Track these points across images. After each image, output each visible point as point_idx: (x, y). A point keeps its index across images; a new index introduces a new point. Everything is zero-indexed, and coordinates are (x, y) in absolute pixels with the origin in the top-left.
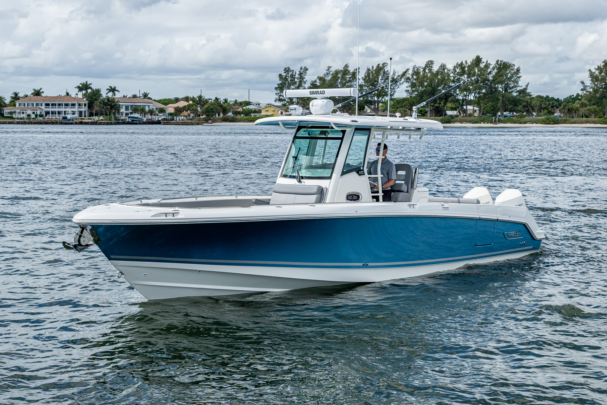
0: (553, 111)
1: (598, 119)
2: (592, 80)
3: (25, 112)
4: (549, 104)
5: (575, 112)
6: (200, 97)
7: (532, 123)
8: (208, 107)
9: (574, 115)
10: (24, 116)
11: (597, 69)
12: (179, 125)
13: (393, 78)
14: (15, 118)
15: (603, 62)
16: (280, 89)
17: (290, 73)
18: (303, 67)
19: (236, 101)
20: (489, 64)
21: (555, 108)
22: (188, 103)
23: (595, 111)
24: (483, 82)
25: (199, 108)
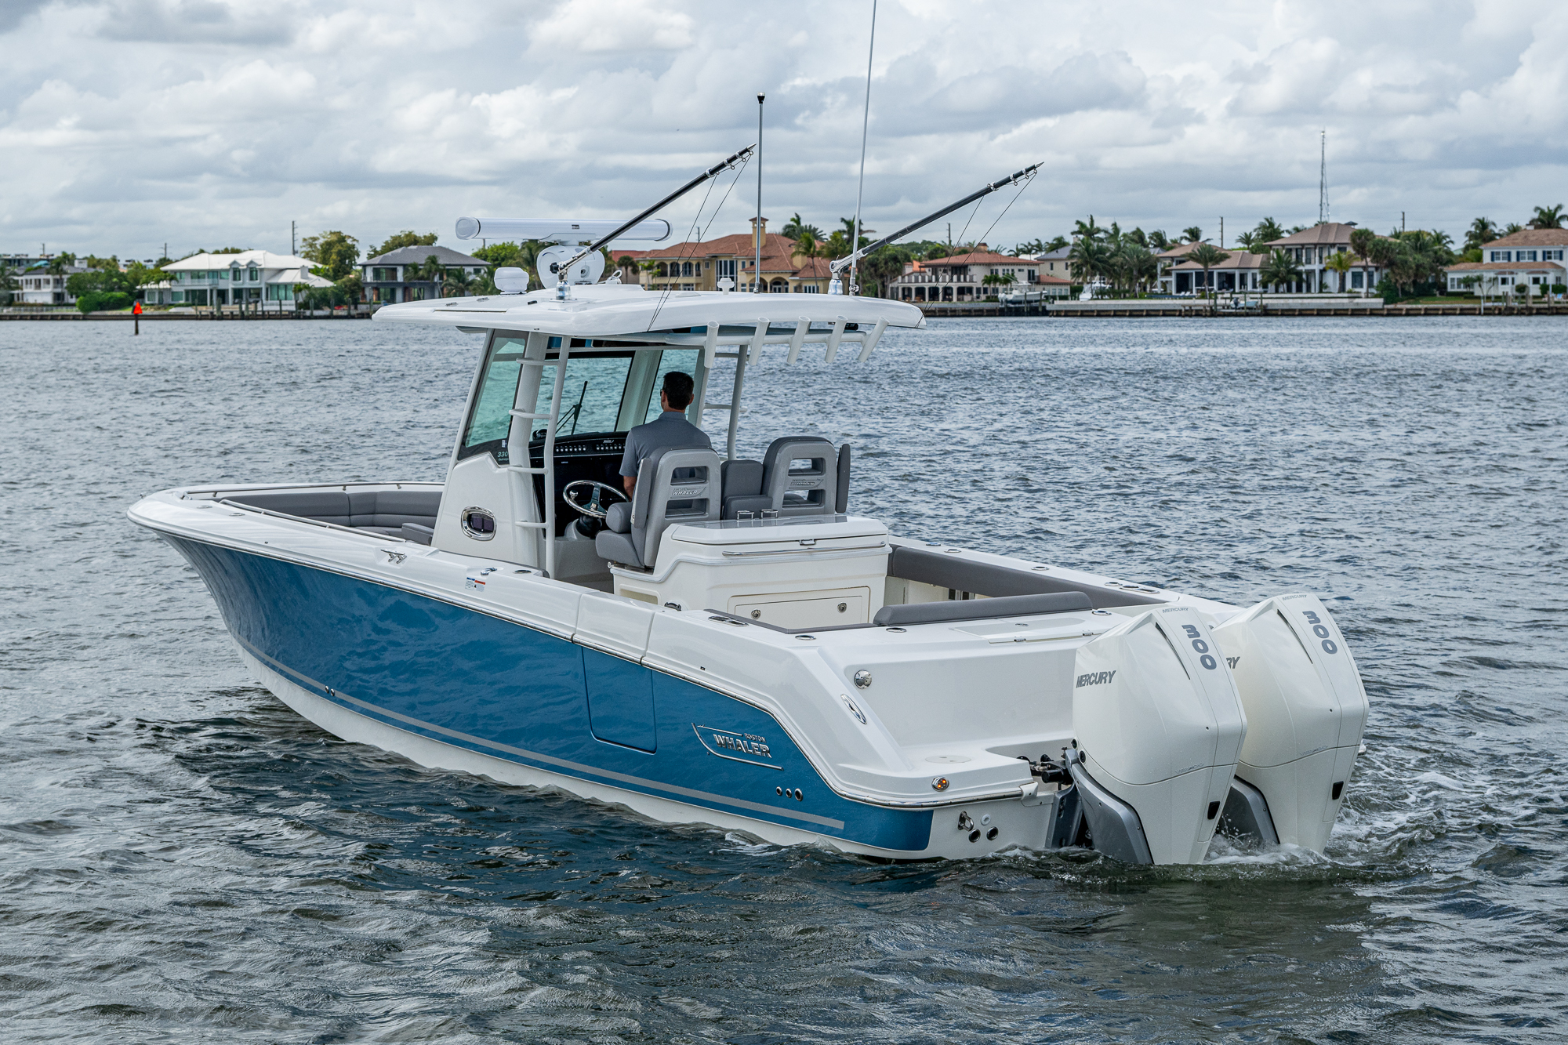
3: (1510, 277)
10: (1508, 289)
14: (1479, 298)
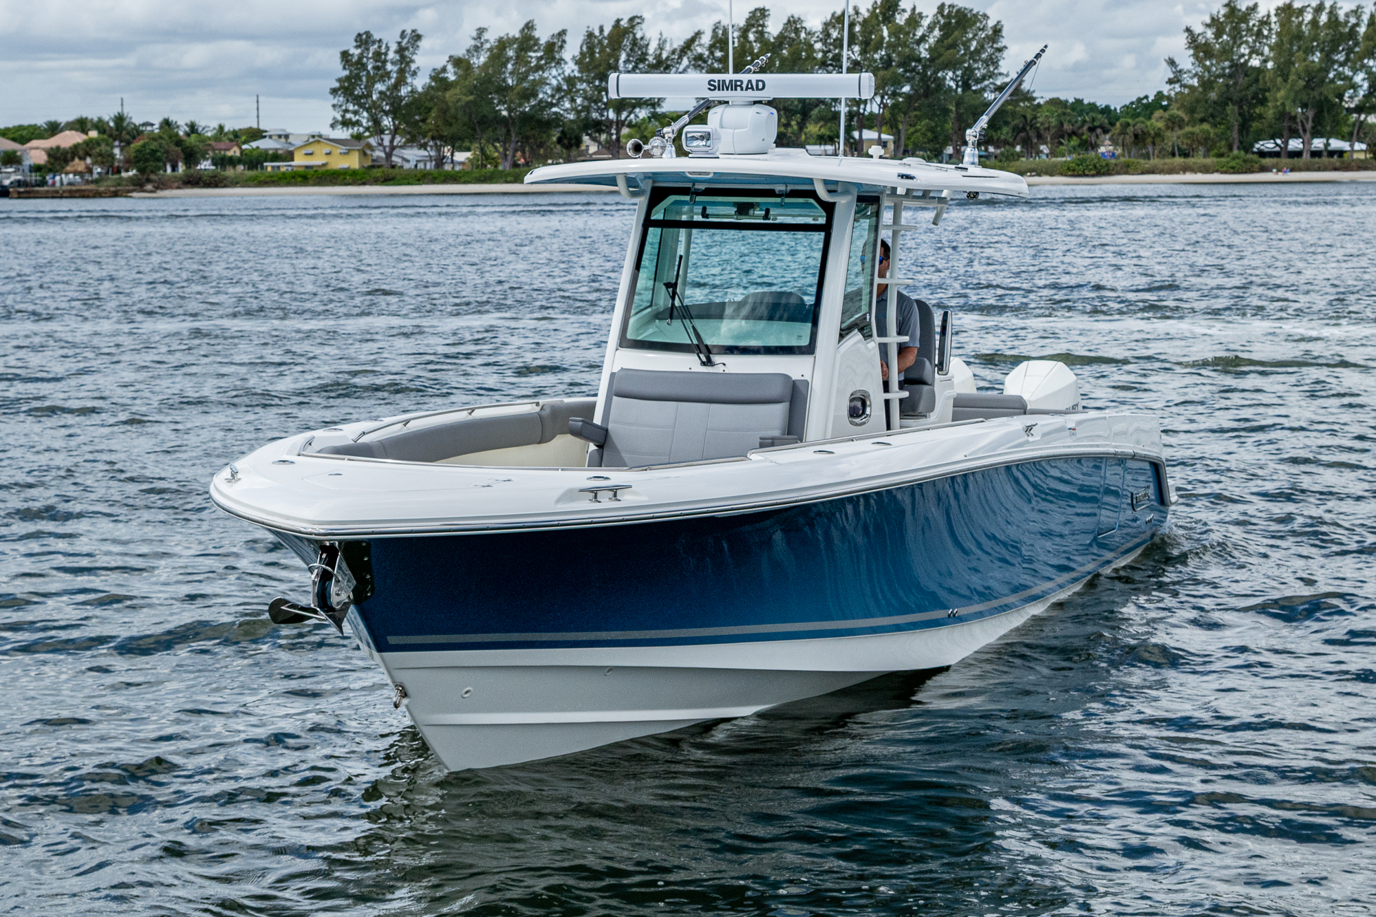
0: (1093, 139)
1: (1215, 160)
2: (1195, 56)
4: (1084, 121)
5: (1154, 143)
6: (120, 119)
7: (1039, 175)
8: (144, 146)
9: (1150, 149)
11: (1208, 26)
12: (62, 197)
13: (658, 57)
15: (1226, 5)
16: (345, 94)
17: (373, 48)
18: (409, 32)
19: (221, 128)
20: (920, 14)
21: (1099, 131)
22: (84, 137)
23: (1207, 139)
24: (904, 63)
25: (117, 151)
